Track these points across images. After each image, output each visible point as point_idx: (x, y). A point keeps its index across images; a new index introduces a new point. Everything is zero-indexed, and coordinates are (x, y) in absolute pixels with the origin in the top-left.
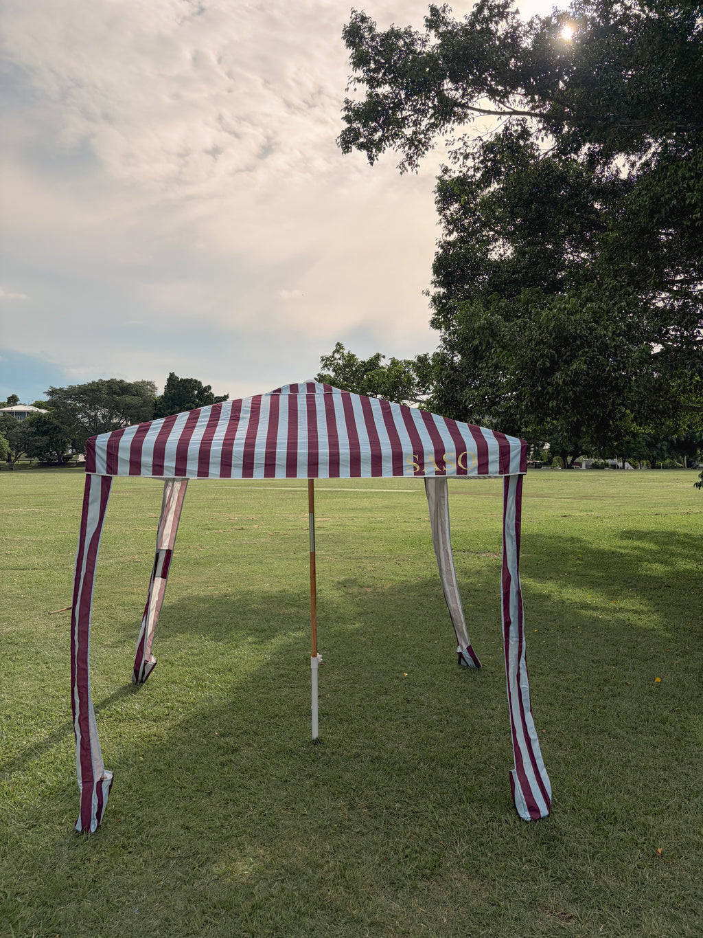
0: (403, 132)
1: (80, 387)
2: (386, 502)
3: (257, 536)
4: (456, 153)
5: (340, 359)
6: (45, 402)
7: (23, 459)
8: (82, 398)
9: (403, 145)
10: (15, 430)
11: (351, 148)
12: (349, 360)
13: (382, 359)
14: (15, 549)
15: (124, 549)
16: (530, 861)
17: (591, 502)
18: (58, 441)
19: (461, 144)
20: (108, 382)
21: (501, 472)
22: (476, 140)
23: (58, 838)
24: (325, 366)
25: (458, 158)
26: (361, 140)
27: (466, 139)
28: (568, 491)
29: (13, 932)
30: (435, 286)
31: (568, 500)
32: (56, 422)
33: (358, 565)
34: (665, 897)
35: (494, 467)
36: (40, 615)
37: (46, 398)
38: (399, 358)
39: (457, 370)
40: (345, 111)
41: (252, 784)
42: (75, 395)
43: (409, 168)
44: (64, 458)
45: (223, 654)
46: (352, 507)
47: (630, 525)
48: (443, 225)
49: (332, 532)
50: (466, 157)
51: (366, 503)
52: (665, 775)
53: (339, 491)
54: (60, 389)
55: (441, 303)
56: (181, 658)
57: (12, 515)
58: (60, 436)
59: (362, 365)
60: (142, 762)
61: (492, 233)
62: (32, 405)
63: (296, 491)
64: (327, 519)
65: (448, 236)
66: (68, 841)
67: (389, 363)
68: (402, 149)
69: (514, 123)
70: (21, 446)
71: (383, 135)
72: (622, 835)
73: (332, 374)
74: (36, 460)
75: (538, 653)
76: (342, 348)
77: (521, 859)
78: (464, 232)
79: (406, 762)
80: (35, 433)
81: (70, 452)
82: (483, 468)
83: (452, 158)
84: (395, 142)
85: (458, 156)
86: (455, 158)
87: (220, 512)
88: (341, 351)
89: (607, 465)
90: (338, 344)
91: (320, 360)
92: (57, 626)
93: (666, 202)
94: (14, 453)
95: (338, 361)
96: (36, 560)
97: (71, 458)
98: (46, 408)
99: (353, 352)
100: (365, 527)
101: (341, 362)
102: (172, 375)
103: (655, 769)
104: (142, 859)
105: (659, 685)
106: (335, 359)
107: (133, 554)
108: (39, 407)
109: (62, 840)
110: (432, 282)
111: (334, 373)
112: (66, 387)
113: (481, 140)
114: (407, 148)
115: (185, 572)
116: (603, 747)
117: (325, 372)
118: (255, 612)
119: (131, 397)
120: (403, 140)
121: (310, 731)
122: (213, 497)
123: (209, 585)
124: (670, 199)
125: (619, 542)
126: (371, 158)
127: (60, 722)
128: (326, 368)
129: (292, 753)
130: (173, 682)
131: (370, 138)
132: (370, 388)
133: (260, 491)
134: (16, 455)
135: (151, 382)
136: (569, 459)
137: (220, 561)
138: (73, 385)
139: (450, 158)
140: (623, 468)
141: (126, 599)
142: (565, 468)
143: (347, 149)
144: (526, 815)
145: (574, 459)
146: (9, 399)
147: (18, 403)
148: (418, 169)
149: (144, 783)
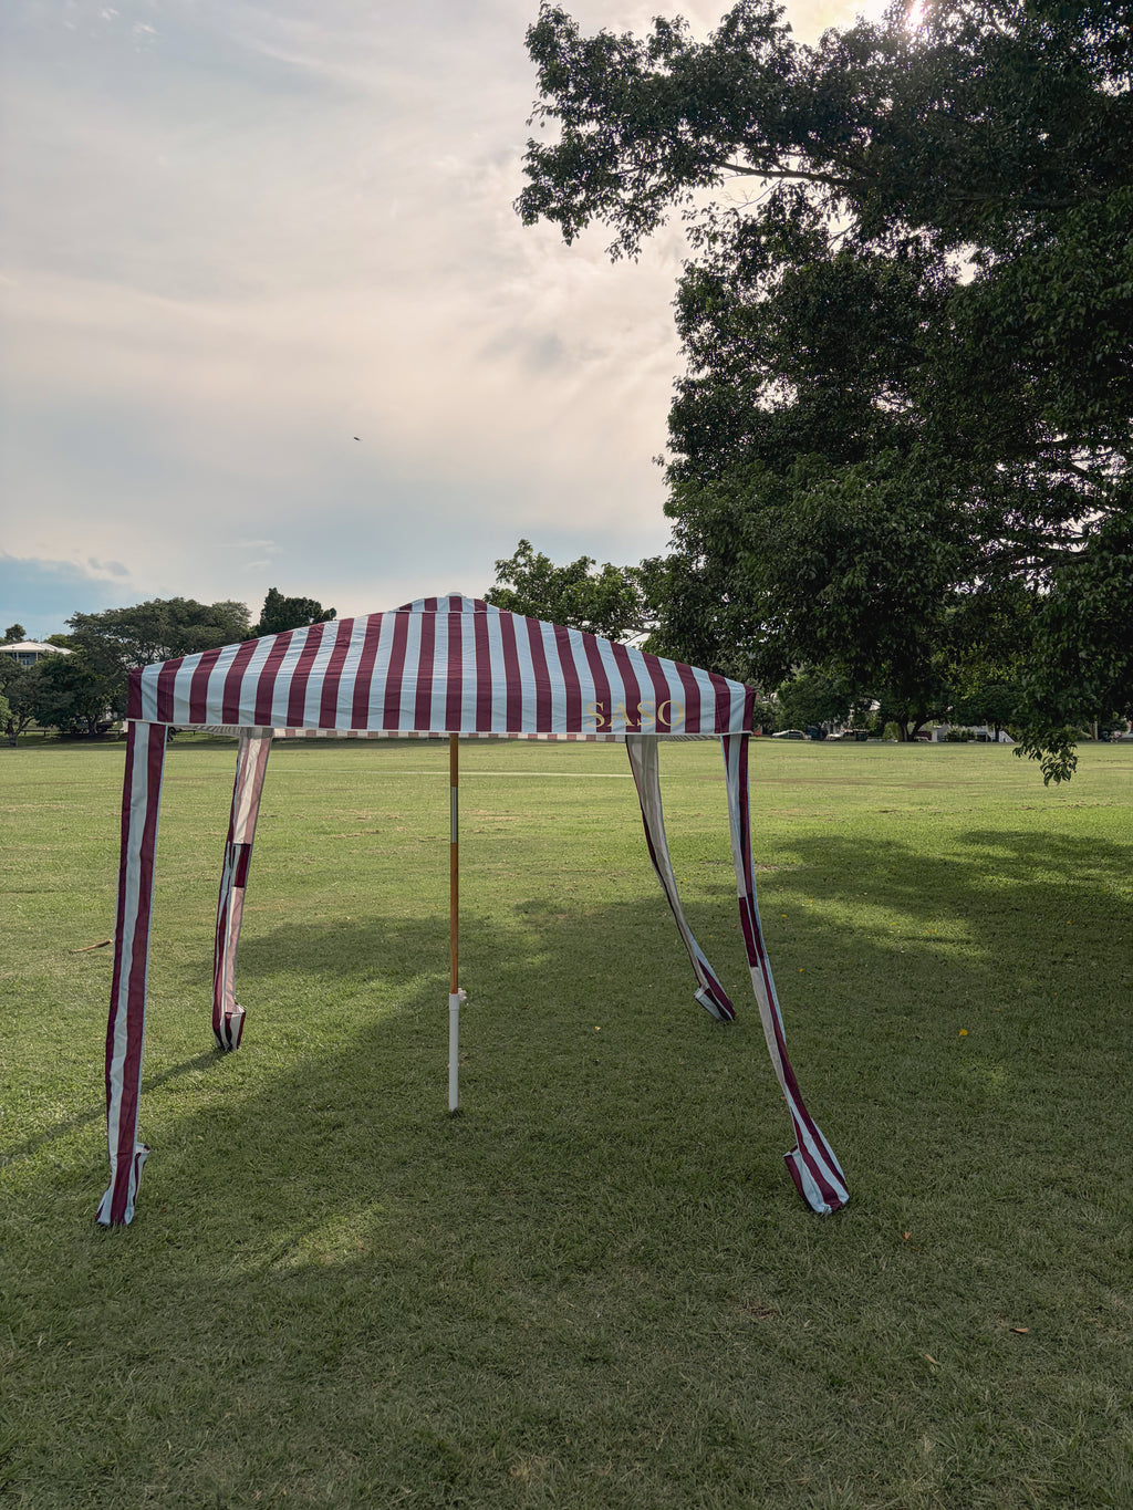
0: (618, 195)
1: (124, 611)
2: (611, 793)
3: (400, 842)
4: (698, 230)
5: (525, 565)
6: (68, 637)
7: (33, 728)
8: (128, 630)
9: (618, 216)
10: (18, 682)
11: (537, 216)
12: (539, 568)
13: (591, 565)
14: (19, 863)
15: (190, 862)
16: (728, 1250)
17: (932, 790)
18: (90, 699)
19: (705, 219)
20: (170, 603)
21: (717, 730)
22: (728, 213)
23: (78, 1232)
24: (502, 576)
25: (702, 240)
26: (553, 205)
27: (714, 211)
28: (899, 775)
29: (12, 1337)
30: (674, 451)
31: (896, 789)
32: (86, 670)
33: (551, 882)
34: (901, 1290)
35: (708, 723)
36: (56, 954)
37: (69, 631)
38: (616, 564)
39: (698, 580)
40: (528, 159)
41: (357, 1167)
42: (118, 624)
43: (624, 252)
44: (99, 726)
45: (332, 1005)
46: (554, 800)
47: (984, 825)
48: (688, 355)
49: (518, 836)
50: (714, 238)
51: (578, 794)
52: (941, 1149)
53: (537, 777)
54: (92, 616)
55: (682, 476)
56: (267, 1010)
57: (14, 814)
58: (92, 691)
59: (558, 575)
60: (200, 1141)
61: (764, 368)
62: (46, 641)
63: (470, 777)
64: (513, 818)
65: (696, 373)
66: (90, 1235)
67: (601, 571)
68: (615, 222)
69: (786, 190)
70: (29, 707)
71: (587, 199)
72: (861, 1219)
73: (514, 589)
74: (53, 731)
75: (799, 999)
76: (529, 548)
77: (716, 1248)
78: (721, 366)
79: (580, 1139)
80: (52, 688)
81: (108, 717)
82: (692, 723)
83: (691, 239)
84: (605, 211)
85: (702, 236)
86: (697, 239)
87: (344, 808)
88: (528, 552)
89: (971, 736)
90: (523, 542)
91: (495, 566)
92: (82, 970)
93: (999, 319)
94: (17, 719)
95: (523, 568)
96: (53, 879)
97: (110, 726)
98: (68, 647)
99: (545, 555)
100: (571, 829)
101: (527, 570)
102: (273, 592)
103: (928, 1143)
104: (193, 1255)
105: (963, 1040)
106: (519, 566)
107: (203, 868)
108: (59, 646)
109: (83, 1233)
110: (669, 445)
111: (516, 588)
112: (100, 611)
113: (736, 214)
114: (624, 220)
115: (282, 894)
116: (862, 1117)
117: (502, 586)
118: (386, 949)
119: (207, 629)
120: (618, 207)
121: (447, 1102)
122: (336, 785)
123: (317, 912)
124: (1004, 315)
125: (958, 848)
126: (568, 233)
127: (84, 1094)
128: (503, 580)
129: (418, 1128)
130: (253, 1042)
131: (567, 203)
132: (571, 611)
133: (413, 778)
134: (21, 722)
135: (239, 605)
136: (911, 726)
137: (338, 879)
138: (113, 608)
139: (688, 238)
140: (997, 740)
141: (189, 932)
142: (903, 741)
143: (530, 218)
145: (917, 726)
146: (8, 631)
147: (25, 638)
148: (639, 255)
149: (203, 1166)
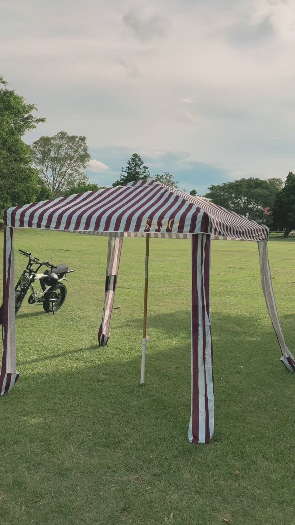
6: (209, 194)
20: (248, 180)
21: (190, 232)
35: (187, 228)
42: (226, 189)
54: (218, 186)
62: (204, 196)
82: (181, 229)
112: (220, 184)
119: (262, 190)
121: (140, 380)
135: (279, 179)
138: (226, 182)
144: (191, 438)
147: (196, 195)
